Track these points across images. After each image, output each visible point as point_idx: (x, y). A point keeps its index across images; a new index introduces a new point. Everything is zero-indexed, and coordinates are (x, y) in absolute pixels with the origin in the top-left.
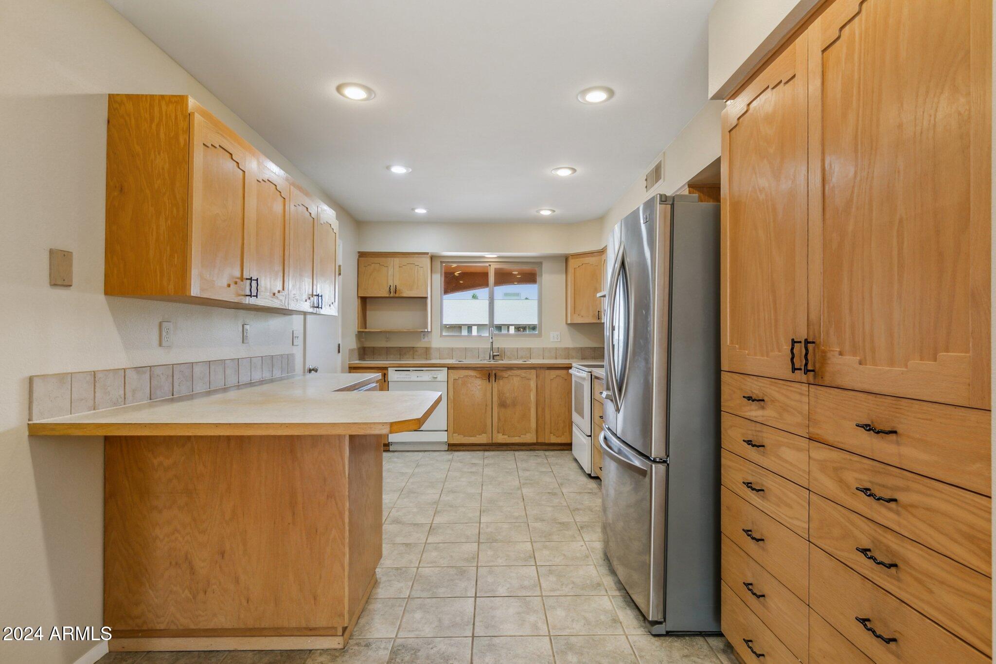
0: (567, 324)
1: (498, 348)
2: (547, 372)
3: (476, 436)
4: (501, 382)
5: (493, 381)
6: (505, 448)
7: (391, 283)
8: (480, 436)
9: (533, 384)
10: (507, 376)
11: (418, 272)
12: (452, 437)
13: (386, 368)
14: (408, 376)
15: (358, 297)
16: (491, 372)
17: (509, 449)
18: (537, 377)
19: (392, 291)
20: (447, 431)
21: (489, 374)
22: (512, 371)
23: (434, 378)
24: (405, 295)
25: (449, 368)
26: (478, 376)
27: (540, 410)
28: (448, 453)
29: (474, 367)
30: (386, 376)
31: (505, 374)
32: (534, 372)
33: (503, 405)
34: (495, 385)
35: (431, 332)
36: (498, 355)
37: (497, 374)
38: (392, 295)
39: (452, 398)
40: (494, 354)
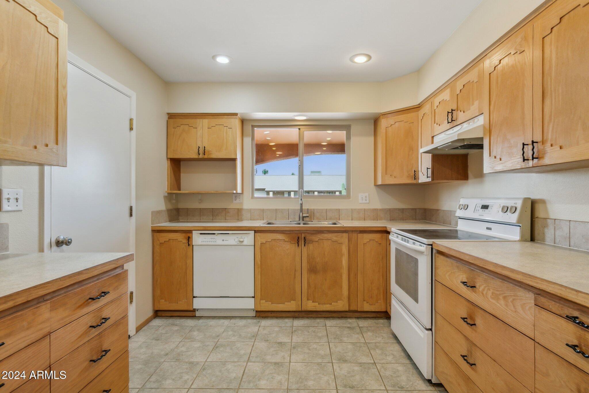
0: (376, 185)
1: (308, 209)
2: (360, 235)
3: (284, 303)
4: (311, 246)
5: (303, 245)
6: (314, 315)
7: (199, 144)
8: (289, 303)
9: (345, 249)
10: (317, 240)
11: (226, 133)
12: (260, 303)
13: (190, 232)
14: (213, 240)
15: (167, 158)
16: (300, 235)
17: (319, 316)
18: (349, 241)
19: (201, 152)
20: (254, 297)
21: (298, 238)
22: (323, 235)
23: (240, 241)
24: (214, 156)
25: (256, 232)
26: (287, 240)
27: (352, 275)
28: (255, 321)
29: (281, 231)
30: (190, 240)
31: (316, 238)
32: (345, 235)
33: (313, 270)
34: (305, 249)
35: (242, 193)
36: (308, 217)
37: (307, 238)
38: (201, 156)
39: (259, 263)
40: (304, 215)
